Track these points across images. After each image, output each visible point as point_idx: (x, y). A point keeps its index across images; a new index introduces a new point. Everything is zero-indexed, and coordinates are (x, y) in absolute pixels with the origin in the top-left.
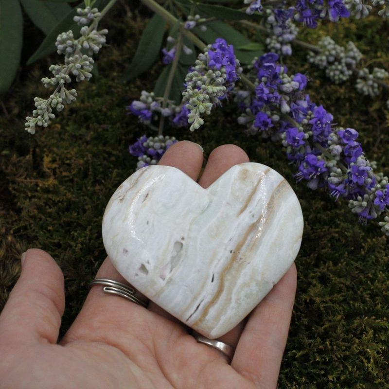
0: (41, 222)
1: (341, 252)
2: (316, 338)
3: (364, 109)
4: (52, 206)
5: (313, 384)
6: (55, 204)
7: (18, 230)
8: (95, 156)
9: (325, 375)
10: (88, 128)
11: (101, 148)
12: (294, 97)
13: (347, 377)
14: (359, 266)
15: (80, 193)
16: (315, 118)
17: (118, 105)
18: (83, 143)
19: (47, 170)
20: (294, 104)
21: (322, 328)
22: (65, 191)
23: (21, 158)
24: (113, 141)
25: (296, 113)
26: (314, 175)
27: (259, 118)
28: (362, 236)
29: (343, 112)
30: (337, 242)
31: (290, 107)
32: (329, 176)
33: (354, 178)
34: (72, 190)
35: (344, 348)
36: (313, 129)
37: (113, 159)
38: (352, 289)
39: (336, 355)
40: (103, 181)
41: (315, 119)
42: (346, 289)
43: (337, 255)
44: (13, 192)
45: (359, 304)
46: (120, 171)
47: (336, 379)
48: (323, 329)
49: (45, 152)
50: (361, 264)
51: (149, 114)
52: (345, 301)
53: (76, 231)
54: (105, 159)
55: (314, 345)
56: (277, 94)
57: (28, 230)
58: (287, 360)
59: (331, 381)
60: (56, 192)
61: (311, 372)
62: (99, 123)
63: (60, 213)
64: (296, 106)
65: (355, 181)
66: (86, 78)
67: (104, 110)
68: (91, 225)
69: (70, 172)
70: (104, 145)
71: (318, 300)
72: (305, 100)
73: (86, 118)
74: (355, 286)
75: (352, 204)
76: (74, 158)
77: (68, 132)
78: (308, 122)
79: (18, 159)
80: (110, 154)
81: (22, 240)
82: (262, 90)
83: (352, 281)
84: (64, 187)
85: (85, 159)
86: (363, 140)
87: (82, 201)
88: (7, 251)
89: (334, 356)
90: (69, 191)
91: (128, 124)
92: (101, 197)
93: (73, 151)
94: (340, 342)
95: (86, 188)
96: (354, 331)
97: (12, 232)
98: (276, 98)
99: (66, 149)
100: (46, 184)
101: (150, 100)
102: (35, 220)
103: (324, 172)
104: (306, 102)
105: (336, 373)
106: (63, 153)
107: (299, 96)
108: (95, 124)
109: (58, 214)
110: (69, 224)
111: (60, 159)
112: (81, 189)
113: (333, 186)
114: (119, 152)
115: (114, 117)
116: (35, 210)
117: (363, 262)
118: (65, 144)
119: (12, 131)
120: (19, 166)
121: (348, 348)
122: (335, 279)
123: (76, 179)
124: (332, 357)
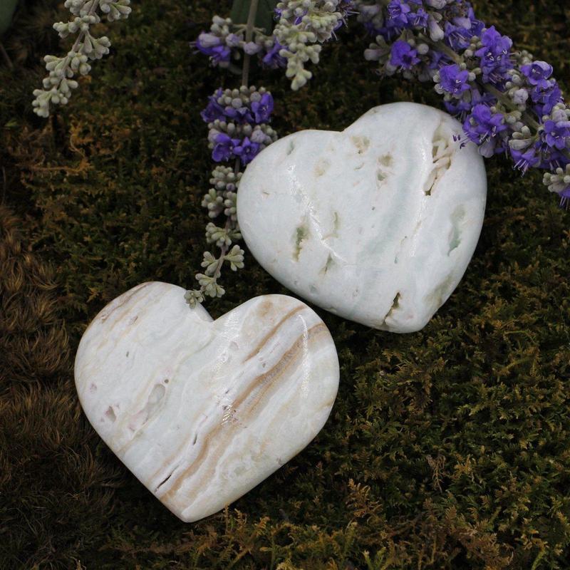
0: (73, 230)
1: (532, 245)
2: (499, 383)
3: (558, 11)
4: (88, 204)
5: (498, 454)
6: (92, 200)
7: (40, 245)
8: (147, 119)
9: (515, 441)
10: (134, 75)
11: (156, 107)
12: (449, 12)
13: (548, 441)
14: (560, 267)
15: (129, 180)
16: (484, 46)
17: (177, 36)
18: (128, 101)
19: (76, 150)
20: (449, 24)
21: (507, 367)
22: (106, 179)
23: (37, 131)
24: (172, 95)
25: (453, 38)
26: (487, 136)
27: (398, 51)
28: (563, 218)
29: (526, 19)
30: (524, 229)
31: (444, 30)
32: (511, 137)
33: (550, 139)
34: (116, 177)
35: (542, 397)
36: (482, 64)
37: (175, 122)
38: (551, 302)
39: (530, 409)
40: (162, 160)
41: (484, 50)
42: (540, 304)
43: (525, 250)
44: (28, 186)
45: (562, 327)
46: (187, 141)
47: (533, 445)
48: (509, 370)
49: (71, 119)
50: (563, 262)
51: (226, 52)
52: (540, 322)
53: (126, 241)
54: (163, 122)
55: (496, 395)
56: (422, 12)
57: (54, 242)
58: (456, 419)
59: (524, 450)
60: (91, 181)
61: (494, 437)
62: (151, 67)
63: (101, 214)
64: (453, 28)
65: (550, 145)
66: (122, 15)
67: (157, 45)
68: (149, 231)
69: (111, 148)
70: (161, 100)
71: (498, 324)
72: (466, 17)
73: (131, 60)
74: (555, 299)
75: (548, 179)
76: (116, 126)
77: (104, 85)
78: (474, 53)
79: (31, 135)
80: (170, 115)
81: (47, 260)
82: (399, 7)
83: (549, 290)
84: (104, 173)
85: (133, 126)
86: (559, 64)
87: (133, 194)
88: (26, 278)
89: (527, 411)
90: (113, 178)
91: (194, 66)
92: (160, 185)
93: (114, 115)
94: (535, 389)
95: (138, 172)
96: (556, 370)
97: (30, 249)
98: (422, 19)
99: (103, 113)
100: (77, 171)
101: (226, 30)
102: (64, 228)
103: (503, 131)
104: (468, 20)
105: (532, 436)
106: (99, 118)
107: (458, 11)
108: (144, 68)
109: (98, 216)
110: (115, 230)
111: (94, 128)
112: (129, 174)
113: (517, 154)
114: (184, 111)
115: (173, 55)
116: (63, 213)
117: (566, 259)
118: (101, 104)
119: (18, 90)
120: (33, 145)
121: (548, 397)
122: (524, 290)
123: (121, 160)
124: (524, 412)
